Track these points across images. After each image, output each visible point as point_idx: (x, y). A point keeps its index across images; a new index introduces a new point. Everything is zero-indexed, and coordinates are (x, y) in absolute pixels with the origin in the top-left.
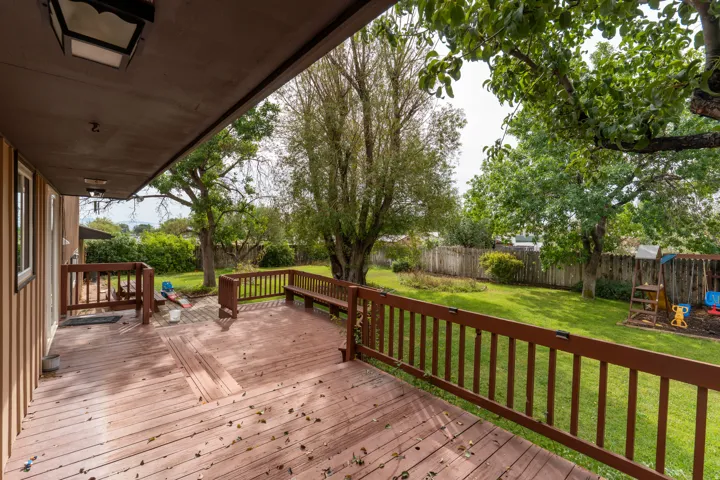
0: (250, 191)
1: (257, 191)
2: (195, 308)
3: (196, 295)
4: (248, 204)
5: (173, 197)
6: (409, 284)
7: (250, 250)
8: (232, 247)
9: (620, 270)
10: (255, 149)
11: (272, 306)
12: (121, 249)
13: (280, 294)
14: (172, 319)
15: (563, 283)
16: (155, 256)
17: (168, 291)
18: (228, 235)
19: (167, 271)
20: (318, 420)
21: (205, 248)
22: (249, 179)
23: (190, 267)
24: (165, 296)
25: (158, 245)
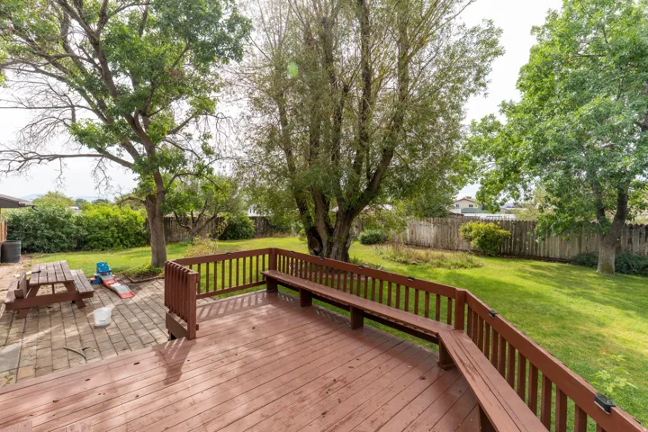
0: (208, 152)
1: (216, 151)
2: (137, 298)
3: (138, 279)
4: (206, 167)
5: (112, 158)
6: (393, 259)
7: (207, 222)
8: (188, 219)
9: (630, 241)
10: (213, 103)
11: (250, 307)
12: (52, 222)
13: (258, 284)
14: (98, 323)
15: (558, 255)
16: (97, 229)
17: (103, 274)
18: (182, 203)
19: (112, 245)
21: (153, 219)
22: (207, 136)
23: (140, 241)
24: (99, 282)
25: (101, 217)
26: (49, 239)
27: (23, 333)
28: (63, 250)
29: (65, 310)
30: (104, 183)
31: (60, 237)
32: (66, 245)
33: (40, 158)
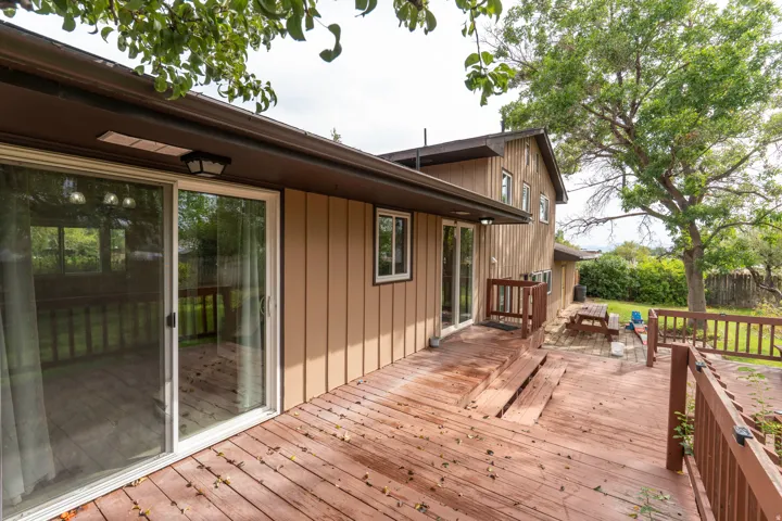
5: (653, 213)
12: (611, 272)
14: (613, 352)
16: (649, 282)
17: (636, 322)
19: (663, 300)
20: (493, 477)
21: (691, 276)
24: (631, 328)
25: (653, 271)
26: (607, 287)
27: (571, 344)
28: (617, 298)
29: (599, 340)
30: (648, 237)
31: (615, 286)
32: (620, 294)
33: (597, 222)
